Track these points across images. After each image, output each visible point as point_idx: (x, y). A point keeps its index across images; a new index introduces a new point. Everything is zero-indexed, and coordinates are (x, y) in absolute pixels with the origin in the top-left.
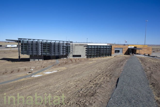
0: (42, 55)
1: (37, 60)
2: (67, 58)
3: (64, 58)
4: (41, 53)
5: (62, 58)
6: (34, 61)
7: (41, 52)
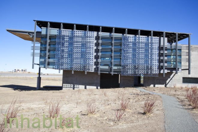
0: (99, 72)
1: (82, 87)
2: (166, 86)
3: (156, 86)
4: (95, 67)
5: (152, 86)
6: (74, 89)
7: (97, 64)
